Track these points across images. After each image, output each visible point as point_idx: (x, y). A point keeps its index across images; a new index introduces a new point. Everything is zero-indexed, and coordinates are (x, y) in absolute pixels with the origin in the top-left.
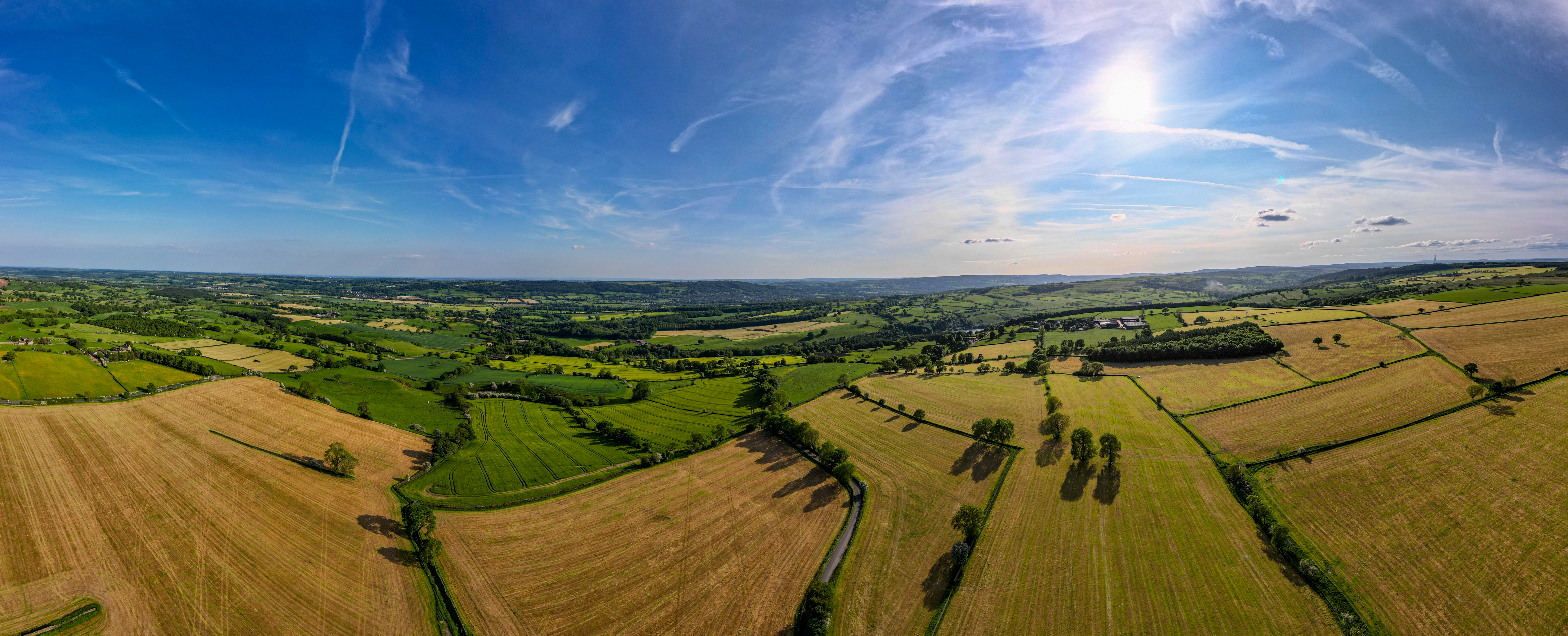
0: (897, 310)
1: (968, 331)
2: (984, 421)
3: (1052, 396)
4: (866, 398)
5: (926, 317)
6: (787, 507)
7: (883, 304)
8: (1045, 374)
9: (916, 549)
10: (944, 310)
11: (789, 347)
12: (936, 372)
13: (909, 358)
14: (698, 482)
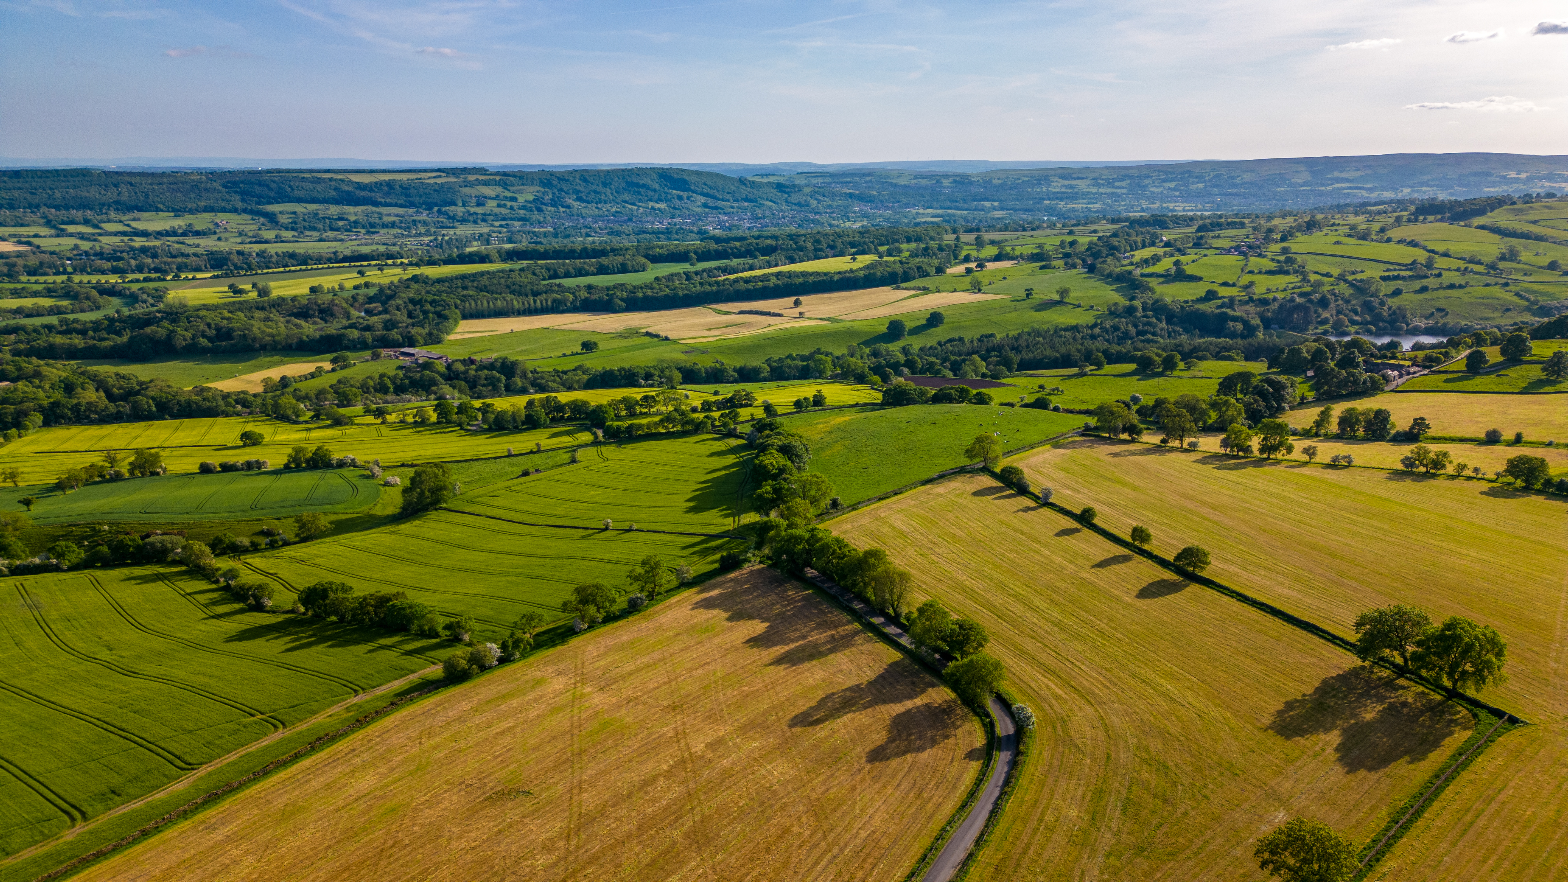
0: (1156, 259)
2: (1400, 614)
4: (1044, 502)
5: (1246, 287)
6: (825, 749)
7: (1115, 242)
10: (1308, 268)
11: (837, 361)
12: (1257, 454)
13: (1176, 403)
14: (599, 700)
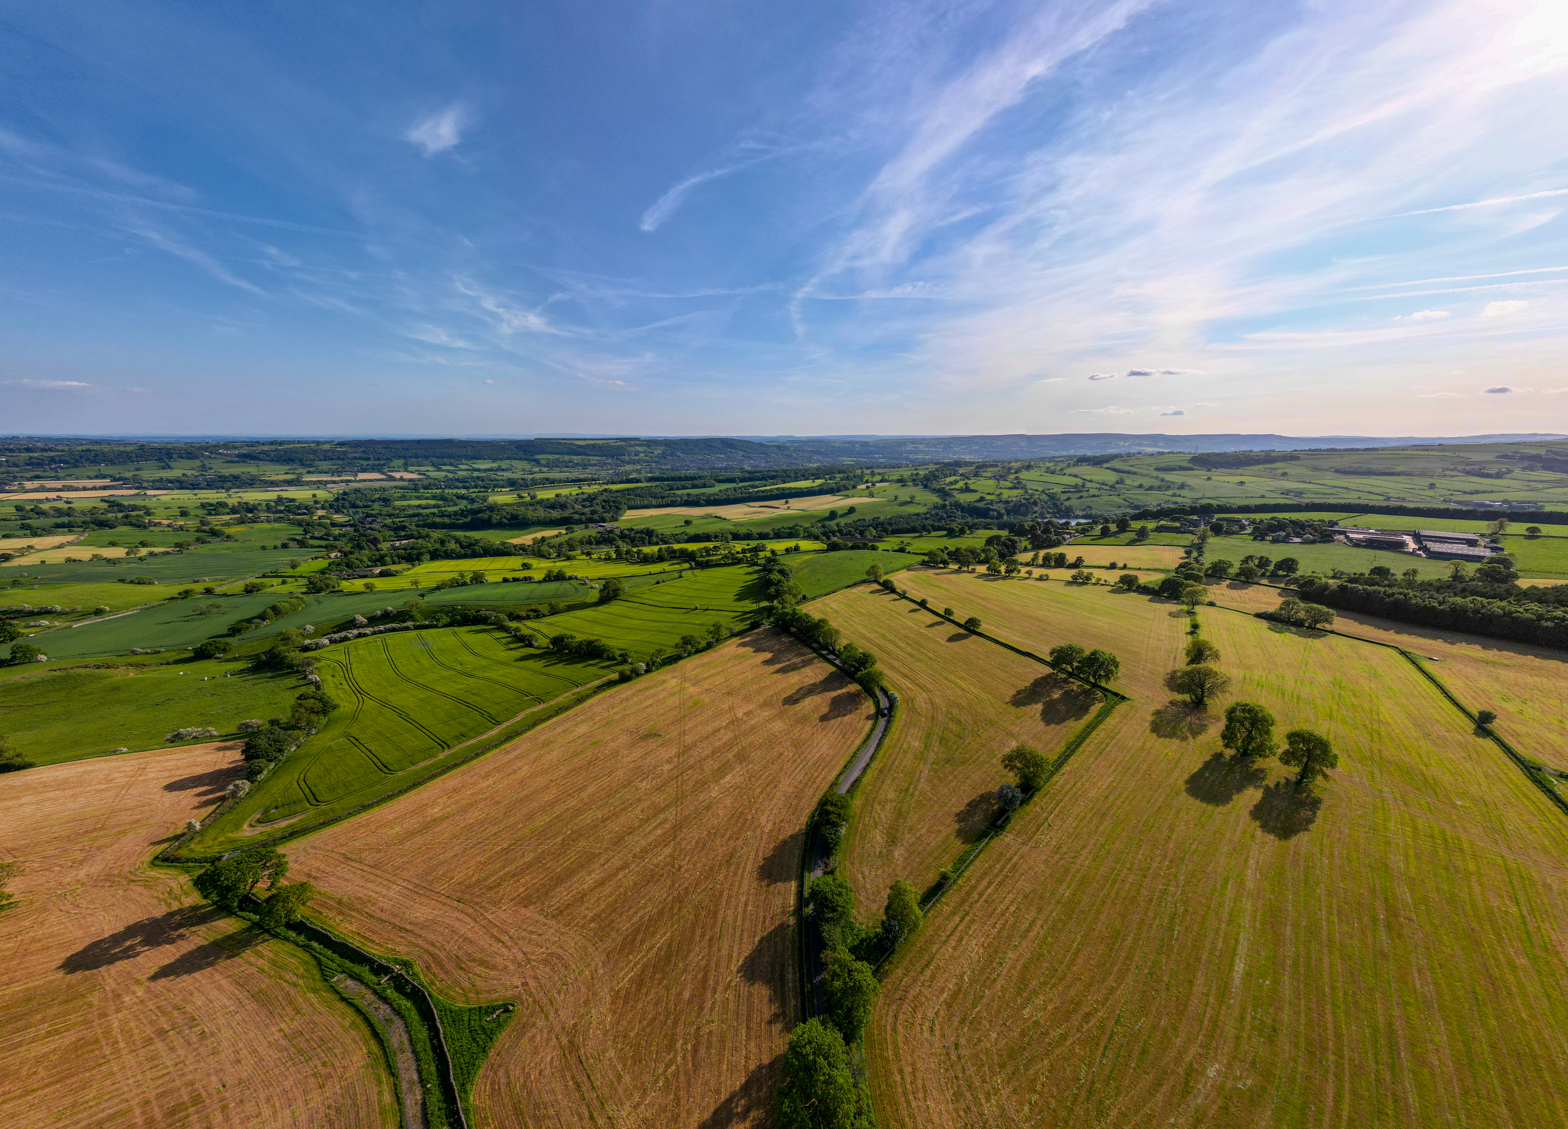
0: (956, 482)
1: (1064, 521)
2: (1071, 648)
3: (1201, 638)
4: (903, 596)
5: (999, 495)
6: (799, 715)
7: (937, 474)
8: (1195, 603)
9: (950, 778)
10: (1028, 487)
11: (805, 530)
12: (1003, 574)
13: (966, 550)
14: (692, 690)
